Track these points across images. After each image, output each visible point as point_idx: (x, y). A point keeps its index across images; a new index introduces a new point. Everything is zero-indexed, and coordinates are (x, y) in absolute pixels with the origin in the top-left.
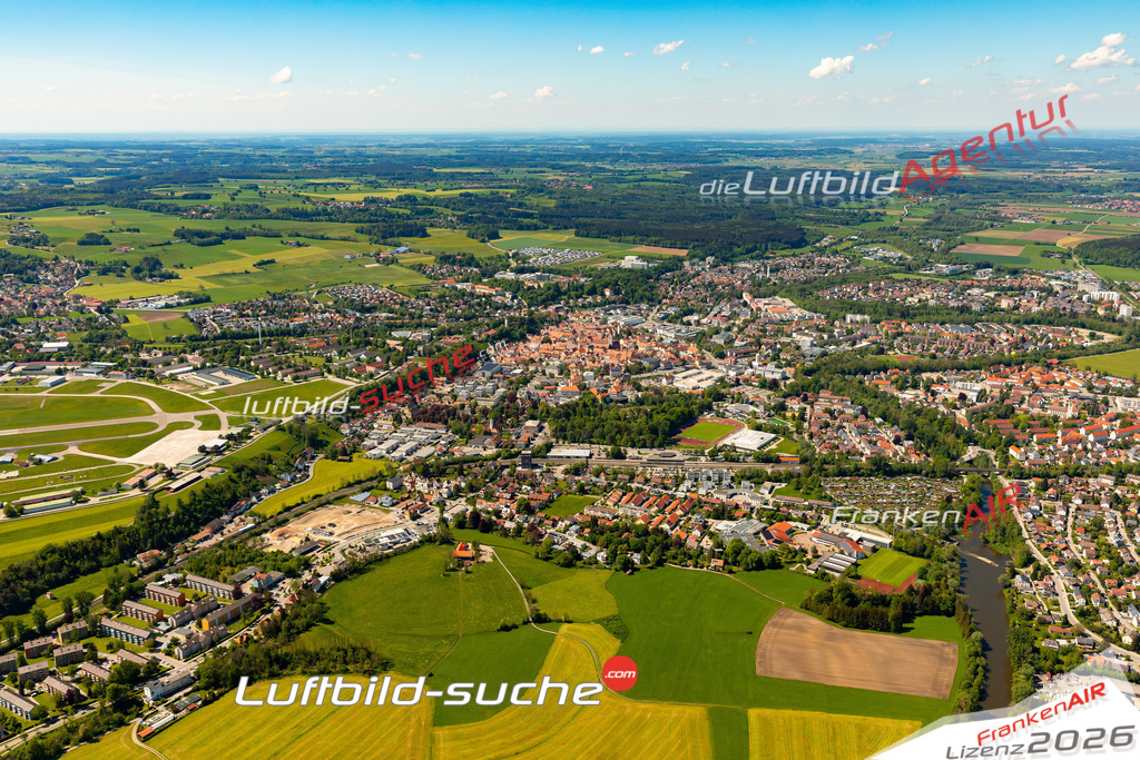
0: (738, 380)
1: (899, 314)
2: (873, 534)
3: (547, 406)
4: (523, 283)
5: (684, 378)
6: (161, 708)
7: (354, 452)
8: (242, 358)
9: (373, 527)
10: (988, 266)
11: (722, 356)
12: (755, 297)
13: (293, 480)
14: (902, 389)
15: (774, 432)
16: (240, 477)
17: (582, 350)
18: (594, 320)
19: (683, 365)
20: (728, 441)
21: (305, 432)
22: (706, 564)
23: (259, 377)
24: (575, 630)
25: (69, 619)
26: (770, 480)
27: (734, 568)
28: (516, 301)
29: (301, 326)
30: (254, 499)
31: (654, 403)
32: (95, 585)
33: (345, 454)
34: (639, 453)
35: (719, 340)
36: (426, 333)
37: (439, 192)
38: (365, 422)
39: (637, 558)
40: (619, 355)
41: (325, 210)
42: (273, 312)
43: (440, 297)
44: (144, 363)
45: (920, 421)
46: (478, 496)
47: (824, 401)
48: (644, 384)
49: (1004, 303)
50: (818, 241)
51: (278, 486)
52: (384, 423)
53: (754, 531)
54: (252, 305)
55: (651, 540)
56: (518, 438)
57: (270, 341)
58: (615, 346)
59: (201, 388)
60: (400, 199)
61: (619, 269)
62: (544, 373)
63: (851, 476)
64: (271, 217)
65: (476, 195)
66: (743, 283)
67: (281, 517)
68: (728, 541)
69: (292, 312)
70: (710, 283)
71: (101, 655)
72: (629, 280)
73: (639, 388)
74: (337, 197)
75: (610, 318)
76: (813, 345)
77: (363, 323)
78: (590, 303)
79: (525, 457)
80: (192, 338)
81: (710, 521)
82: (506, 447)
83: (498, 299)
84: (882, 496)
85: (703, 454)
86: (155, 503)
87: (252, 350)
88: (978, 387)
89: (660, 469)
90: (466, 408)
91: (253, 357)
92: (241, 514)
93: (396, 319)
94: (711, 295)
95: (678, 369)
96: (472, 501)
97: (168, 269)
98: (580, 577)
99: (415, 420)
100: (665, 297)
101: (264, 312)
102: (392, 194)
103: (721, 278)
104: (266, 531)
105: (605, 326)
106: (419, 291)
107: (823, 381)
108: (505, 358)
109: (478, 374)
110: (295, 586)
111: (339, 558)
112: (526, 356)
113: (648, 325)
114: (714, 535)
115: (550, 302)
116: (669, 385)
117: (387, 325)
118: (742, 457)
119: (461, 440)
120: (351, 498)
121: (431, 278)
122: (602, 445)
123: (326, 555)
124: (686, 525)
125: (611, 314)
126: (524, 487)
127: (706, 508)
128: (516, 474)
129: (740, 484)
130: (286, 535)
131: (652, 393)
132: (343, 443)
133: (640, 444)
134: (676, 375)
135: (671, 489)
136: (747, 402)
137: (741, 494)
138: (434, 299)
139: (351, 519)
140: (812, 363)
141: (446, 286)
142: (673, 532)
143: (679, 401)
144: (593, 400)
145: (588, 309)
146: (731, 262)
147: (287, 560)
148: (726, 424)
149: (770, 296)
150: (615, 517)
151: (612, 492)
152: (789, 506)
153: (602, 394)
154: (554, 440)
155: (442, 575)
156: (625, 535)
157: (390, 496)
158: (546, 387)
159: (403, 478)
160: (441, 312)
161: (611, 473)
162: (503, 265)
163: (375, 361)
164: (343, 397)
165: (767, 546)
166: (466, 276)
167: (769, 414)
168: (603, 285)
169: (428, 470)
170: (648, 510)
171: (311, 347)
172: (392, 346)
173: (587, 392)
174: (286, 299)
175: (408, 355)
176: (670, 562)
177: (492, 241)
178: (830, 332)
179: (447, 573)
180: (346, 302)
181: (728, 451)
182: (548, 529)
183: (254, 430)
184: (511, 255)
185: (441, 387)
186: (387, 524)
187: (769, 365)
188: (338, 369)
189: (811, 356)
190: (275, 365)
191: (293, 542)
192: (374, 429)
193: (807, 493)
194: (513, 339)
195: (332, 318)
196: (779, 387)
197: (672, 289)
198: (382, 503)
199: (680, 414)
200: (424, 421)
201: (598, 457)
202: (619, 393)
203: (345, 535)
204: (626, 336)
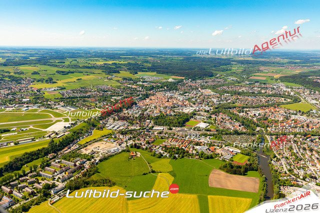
0: (199, 110)
1: (237, 94)
2: (235, 149)
3: (152, 116)
4: (144, 85)
5: (186, 109)
6: (56, 195)
7: (104, 128)
8: (74, 103)
9: (109, 147)
10: (258, 82)
11: (195, 104)
12: (202, 89)
13: (88, 135)
14: (240, 113)
15: (209, 123)
16: (75, 134)
17: (160, 102)
18: (162, 94)
20: (198, 126)
21: (91, 122)
22: (194, 157)
23: (79, 108)
24: (162, 175)
25: (31, 172)
26: (209, 136)
27: (201, 158)
28: (142, 90)
29: (89, 95)
30: (78, 140)
31: (179, 116)
32: (38, 163)
33: (101, 128)
34: (176, 128)
35: (193, 100)
36: (120, 97)
37: (122, 62)
38: (106, 120)
39: (177, 156)
40: (169, 104)
41: (94, 66)
42: (81, 92)
43: (124, 88)
44: (49, 105)
45: (245, 121)
46: (136, 139)
47: (221, 116)
48: (176, 111)
49: (263, 91)
50: (216, 75)
51: (84, 137)
52: (111, 120)
53: (206, 149)
54: (76, 90)
55: (180, 152)
56: (145, 124)
57: (81, 99)
58: (168, 101)
59: (64, 111)
60: (112, 64)
61: (168, 82)
62: (151, 108)
63: (229, 135)
64: (80, 68)
65: (131, 63)
66: (198, 86)
67: (86, 145)
68: (200, 151)
69: (86, 92)
70: (191, 86)
71: (40, 181)
72: (170, 85)
73: (174, 112)
74: (97, 63)
76: (217, 101)
77: (104, 95)
78: (161, 90)
79: (147, 129)
80: (61, 98)
81: (195, 146)
82: (142, 127)
83: (138, 89)
85: (192, 129)
86: (53, 141)
87: (77, 101)
88: (258, 112)
89: (181, 132)
90: (131, 117)
91: (77, 103)
92: (75, 144)
93: (113, 94)
94: (191, 89)
95: (184, 107)
96: (134, 141)
97: (54, 80)
98: (162, 161)
99: (119, 120)
100: (180, 89)
101: (79, 92)
102: (111, 62)
103: (193, 84)
104: (82, 148)
105: (165, 96)
106: (118, 87)
107: (220, 110)
108: (141, 104)
109: (134, 108)
110: (90, 163)
111: (101, 155)
112: (146, 103)
113: (176, 96)
114: (196, 150)
115: (151, 90)
116: (182, 111)
117: (110, 95)
118: (201, 130)
119: (130, 125)
120: (103, 140)
121: (121, 84)
122: (166, 126)
123: (97, 155)
124: (189, 147)
125: (166, 93)
126: (147, 137)
127: (193, 143)
128: (145, 134)
129: (201, 136)
130: (87, 150)
131: (178, 113)
132: (101, 125)
133: (176, 126)
134: (184, 109)
135: (184, 138)
136: (202, 116)
137: (202, 139)
138: (122, 89)
139: (103, 145)
140: (217, 106)
141: (125, 85)
142: (186, 149)
143: (185, 115)
144: (163, 115)
145: (161, 92)
146: (195, 80)
147: (87, 156)
148: (197, 121)
149: (205, 89)
150: (171, 145)
151: (169, 138)
152: (214, 142)
153: (165, 113)
154: (154, 125)
155: (127, 160)
156: (173, 150)
157: (113, 139)
158: (151, 111)
159: (116, 134)
160: (124, 92)
161: (169, 133)
162: (139, 81)
163: (108, 104)
164: (100, 114)
165: (209, 152)
166: (130, 83)
167: (207, 119)
168: (164, 86)
169: (123, 133)
170: (179, 143)
171: (92, 101)
172: (112, 101)
173: (162, 113)
174: (85, 89)
175: (116, 103)
176: (185, 157)
177: (136, 74)
178: (221, 98)
179: (129, 159)
180: (100, 89)
181: (198, 128)
182: (154, 148)
183: (78, 122)
184: (141, 78)
185: (125, 111)
186: (113, 147)
187: (207, 106)
188: (99, 106)
189: (217, 104)
190: (83, 105)
191: (89, 151)
192: (108, 122)
193: (218, 139)
194: (142, 99)
195: (96, 93)
196: (209, 112)
197: (181, 87)
198: (111, 141)
199: (185, 119)
200: (121, 120)
201: (165, 130)
202: (170, 113)
203: (102, 149)
204: (170, 99)
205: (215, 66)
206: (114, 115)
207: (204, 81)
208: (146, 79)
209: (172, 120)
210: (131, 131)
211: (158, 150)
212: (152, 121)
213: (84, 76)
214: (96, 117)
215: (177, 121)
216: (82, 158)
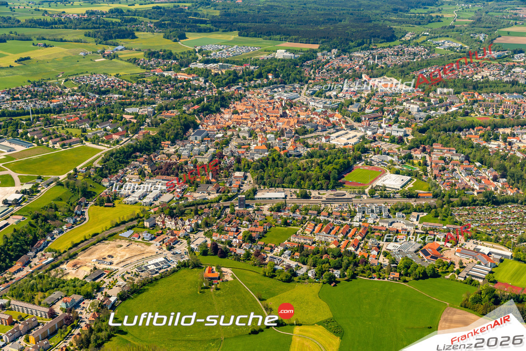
0: (374, 138)
1: (471, 87)
2: (497, 248)
3: (247, 161)
4: (210, 71)
5: (337, 137)
7: (115, 199)
8: (21, 131)
9: (141, 257)
10: (521, 52)
11: (359, 120)
12: (371, 77)
13: (75, 223)
14: (488, 141)
15: (409, 175)
16: (37, 222)
17: (262, 119)
18: (265, 96)
19: (333, 127)
20: (379, 183)
21: (79, 185)
22: (387, 276)
23: (35, 145)
24: (305, 331)
26: (415, 211)
27: (407, 278)
28: (207, 84)
29: (58, 106)
30: (49, 239)
31: (321, 156)
33: (109, 201)
34: (319, 193)
35: (354, 109)
36: (149, 109)
38: (119, 176)
39: (337, 273)
40: (289, 122)
41: (60, 21)
42: (36, 96)
43: (154, 82)
45: (507, 164)
46: (212, 230)
47: (438, 152)
48: (310, 142)
50: (403, 36)
51: (64, 227)
52: (132, 178)
53: (414, 250)
54: (19, 91)
55: (345, 261)
56: (231, 185)
57: (38, 117)
58: (284, 115)
60: (111, 11)
61: (274, 59)
62: (239, 137)
63: (469, 205)
64: (22, 26)
65: (164, 8)
66: (360, 67)
67: (72, 252)
68: (400, 258)
69: (50, 96)
70: (338, 68)
72: (284, 67)
73: (307, 146)
74: (67, 10)
75: (275, 94)
76: (419, 111)
77: (102, 102)
78: (259, 84)
79: (241, 200)
81: (381, 243)
82: (224, 192)
83: (194, 82)
84: (495, 220)
85: (364, 193)
87: (27, 125)
89: (337, 205)
90: (189, 164)
91: (29, 130)
92: (41, 250)
93: (125, 99)
94: (341, 77)
95: (332, 130)
96: (209, 235)
98: (298, 290)
99: (155, 173)
100: (310, 79)
101: (29, 96)
104: (62, 263)
105: (273, 101)
106: (138, 78)
107: (434, 137)
108: (208, 125)
109: (191, 138)
110: (93, 305)
111: (121, 282)
112: (223, 124)
113: (303, 99)
114: (386, 253)
115: (231, 84)
116: (328, 143)
117: (120, 103)
118: (392, 195)
119: (190, 188)
120: (120, 235)
121: (144, 68)
122: (292, 188)
123: (111, 280)
124: (365, 247)
125: (276, 92)
126: (244, 222)
127: (376, 234)
128: (236, 212)
129: (395, 214)
130: (78, 266)
131: (318, 149)
132: (106, 192)
133: (319, 187)
134: (331, 135)
135: (348, 220)
136: (385, 153)
137: (398, 222)
138: (150, 84)
139: (123, 251)
140: (422, 124)
141: (156, 74)
142: (358, 252)
143: (338, 154)
144: (278, 155)
145: (259, 88)
146: (349, 52)
147: (82, 285)
148: (374, 170)
149: (380, 76)
150: (314, 243)
151: (307, 224)
152: (434, 230)
153: (283, 150)
154: (257, 186)
155: (199, 292)
156: (325, 257)
157: (149, 233)
158: (243, 147)
159: (155, 218)
160: (156, 93)
161: (303, 209)
162: (193, 59)
163: (118, 131)
164: (100, 158)
165: (426, 260)
166: (169, 66)
167: (402, 162)
168: (266, 72)
169: (173, 212)
170: (336, 236)
171: (69, 121)
172: (128, 120)
173: (273, 150)
174: (44, 86)
175: (140, 126)
176: (361, 276)
177: (181, 41)
178: (428, 101)
179: (202, 290)
180: (87, 87)
181: (381, 190)
182: (268, 253)
183: (40, 185)
184: (197, 51)
185: (168, 149)
186: (151, 254)
187: (393, 126)
188: (92, 137)
189: (420, 119)
190: (47, 135)
191: (85, 271)
192: (126, 181)
193: (443, 220)
194: (211, 112)
195: (79, 99)
196: (404, 142)
197: (313, 72)
198: (144, 238)
199: (342, 164)
200: (162, 175)
201: (291, 198)
202: (294, 150)
203: (122, 263)
204: (289, 108)
205: (395, 11)
206: (138, 160)
207: (372, 55)
208: (211, 52)
209: (305, 169)
210: (193, 205)
211: (282, 258)
212: (248, 174)
213: (37, 49)
214: (88, 169)
215: (321, 172)
216: (68, 291)
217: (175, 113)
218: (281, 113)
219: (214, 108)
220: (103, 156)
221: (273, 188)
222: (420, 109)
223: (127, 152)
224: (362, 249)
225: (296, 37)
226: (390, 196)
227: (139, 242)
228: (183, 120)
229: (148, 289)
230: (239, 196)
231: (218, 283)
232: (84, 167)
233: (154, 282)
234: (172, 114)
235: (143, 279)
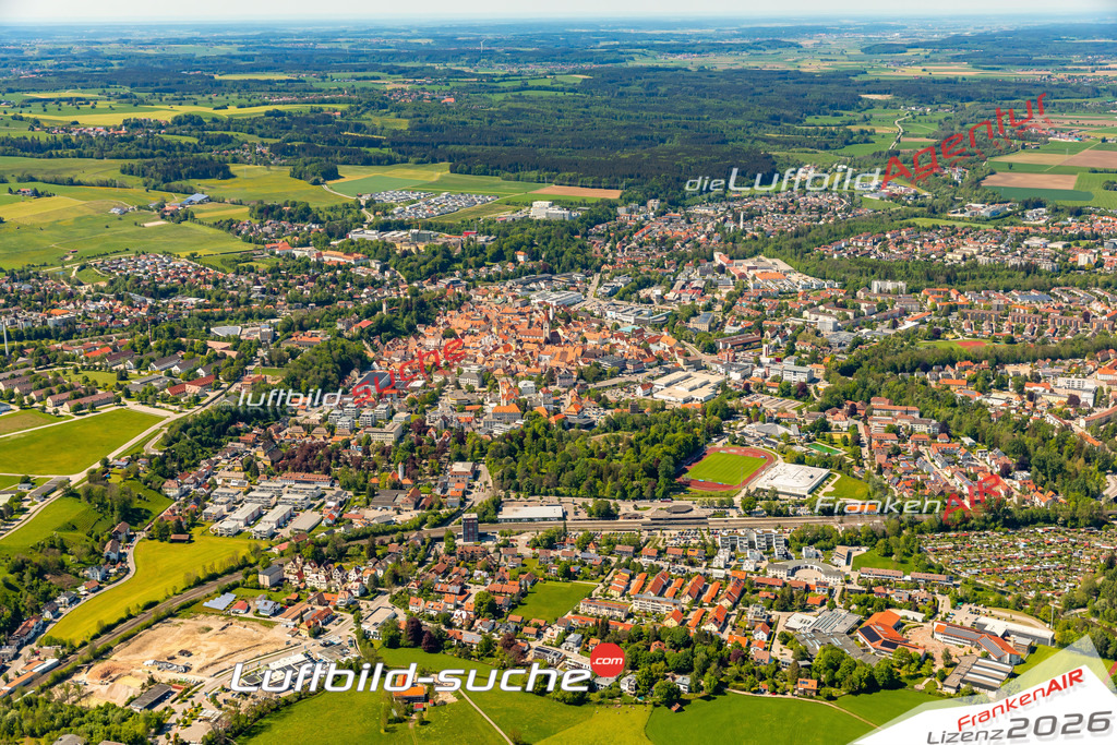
0: (747, 387)
1: (942, 278)
2: (1020, 622)
3: (477, 438)
4: (392, 245)
5: (668, 385)
7: (193, 525)
9: (252, 654)
10: (1039, 204)
11: (712, 349)
12: (732, 258)
13: (104, 579)
14: (984, 391)
15: (825, 466)
16: (20, 579)
17: (507, 348)
18: (510, 300)
19: (659, 364)
20: (762, 482)
21: (113, 496)
22: (790, 687)
23: (16, 408)
26: (843, 543)
27: (834, 691)
28: (387, 274)
29: (66, 323)
30: (48, 615)
31: (635, 427)
33: (179, 531)
34: (636, 508)
35: (700, 324)
36: (264, 328)
37: (232, 110)
38: (201, 475)
39: (683, 682)
40: (564, 354)
42: (16, 301)
43: (272, 271)
45: (1028, 440)
46: (408, 592)
47: (882, 418)
48: (611, 396)
49: (1083, 259)
51: (82, 590)
52: (229, 477)
53: (845, 628)
55: (700, 656)
57: (22, 348)
58: (554, 339)
60: (178, 121)
61: (528, 221)
62: (458, 387)
63: (956, 530)
65: (290, 115)
66: (708, 238)
67: (100, 644)
68: (814, 648)
69: (46, 301)
70: (663, 239)
72: (550, 238)
73: (606, 406)
74: (82, 119)
75: (533, 295)
76: (837, 329)
77: (161, 314)
78: (499, 274)
79: (468, 524)
81: (775, 614)
83: (359, 271)
84: (1011, 559)
85: (732, 506)
88: (1090, 384)
89: (675, 532)
90: (353, 447)
92: (30, 641)
93: (212, 307)
94: (670, 257)
95: (657, 371)
96: (401, 601)
98: (600, 720)
99: (279, 468)
100: (604, 262)
102: (164, 113)
103: (676, 230)
104: (77, 670)
105: (529, 309)
106: (237, 262)
107: (872, 383)
108: (390, 360)
111: (210, 711)
113: (591, 304)
114: (787, 637)
115: (439, 274)
116: (649, 397)
117: (199, 317)
118: (791, 509)
119: (357, 498)
120: (206, 604)
121: (250, 241)
122: (577, 496)
123: (187, 706)
124: (740, 623)
125: (533, 290)
126: (477, 572)
127: (763, 594)
128: (458, 551)
129: (801, 550)
130: (114, 676)
131: (628, 410)
132: (173, 511)
133: (634, 494)
134: (654, 382)
135: (701, 565)
136: (771, 419)
137: (806, 567)
138: (264, 274)
139: (214, 640)
140: (845, 357)
141: (277, 252)
142: (725, 636)
143: (672, 423)
144: (544, 425)
145: (496, 282)
146: (683, 206)
147: (124, 720)
148: (750, 455)
149: (752, 256)
150: (630, 616)
151: (612, 574)
152: (884, 584)
153: (555, 414)
154: (501, 493)
155: (382, 731)
156: (654, 647)
157: (269, 599)
158: (468, 408)
159: (282, 566)
160: (278, 293)
161: (603, 542)
162: (355, 220)
163: (197, 376)
164: (160, 436)
165: (873, 651)
166: (303, 236)
167: (808, 437)
168: (511, 247)
169: (321, 551)
170: (676, 601)
171: (89, 355)
172: (218, 352)
173: (533, 413)
174: (33, 280)
175: (246, 364)
176: (734, 688)
177: (329, 182)
178: (854, 308)
179: (390, 726)
180: (128, 283)
181: (767, 498)
182: (532, 640)
183: (27, 497)
184: (363, 203)
185: (305, 414)
186: (275, 647)
187: (785, 361)
188: (141, 390)
189: (840, 345)
190: (41, 387)
191: (129, 687)
192: (217, 486)
193: (903, 562)
194: (398, 334)
195: (111, 308)
196: (809, 395)
197: (611, 248)
198: (258, 611)
199: (682, 443)
200: (294, 470)
201: (576, 517)
202: (579, 413)
203: (210, 668)
204: (562, 323)
205: (775, 120)
206: (241, 438)
207: (733, 212)
208: (392, 206)
209: (603, 456)
210: (365, 536)
211: (562, 650)
212: (481, 467)
213: (18, 201)
214: (134, 459)
215: (638, 461)
216: (91, 733)
217: (320, 336)
218: (548, 335)
219: (403, 326)
220: (166, 430)
221: (537, 498)
222: (839, 324)
223: (218, 421)
224: (734, 627)
225: (572, 174)
226: (788, 510)
227: (249, 619)
228: (338, 351)
229: (270, 725)
230: (465, 516)
231: (425, 709)
232: (124, 455)
233: (284, 710)
234: (314, 339)
235: (259, 702)
